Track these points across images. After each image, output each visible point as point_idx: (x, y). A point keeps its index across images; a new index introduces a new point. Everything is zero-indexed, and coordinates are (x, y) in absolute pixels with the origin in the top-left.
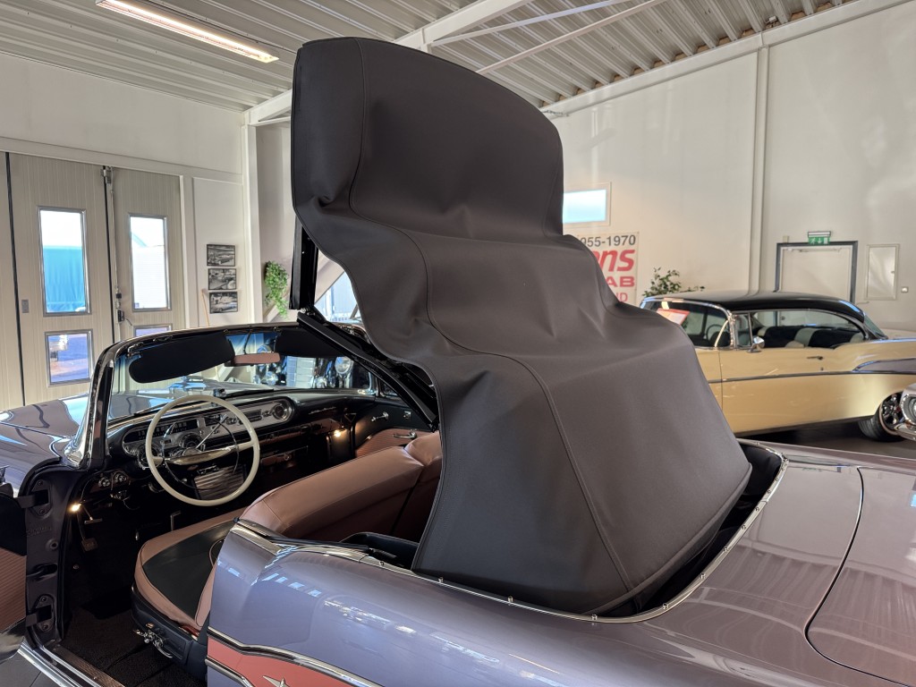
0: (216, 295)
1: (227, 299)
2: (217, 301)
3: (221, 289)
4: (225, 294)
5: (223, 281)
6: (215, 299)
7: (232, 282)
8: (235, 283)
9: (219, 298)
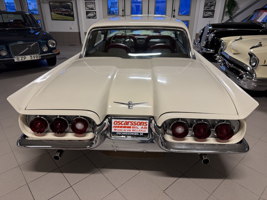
0: (206, 11)
1: (210, 13)
2: (206, 13)
3: (208, 9)
4: (209, 11)
5: (210, 6)
6: (205, 12)
7: (214, 6)
8: (215, 7)
9: (207, 12)
